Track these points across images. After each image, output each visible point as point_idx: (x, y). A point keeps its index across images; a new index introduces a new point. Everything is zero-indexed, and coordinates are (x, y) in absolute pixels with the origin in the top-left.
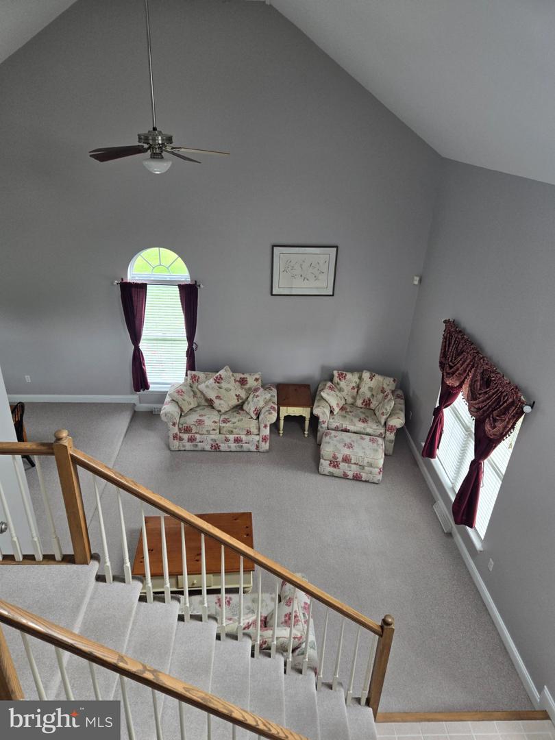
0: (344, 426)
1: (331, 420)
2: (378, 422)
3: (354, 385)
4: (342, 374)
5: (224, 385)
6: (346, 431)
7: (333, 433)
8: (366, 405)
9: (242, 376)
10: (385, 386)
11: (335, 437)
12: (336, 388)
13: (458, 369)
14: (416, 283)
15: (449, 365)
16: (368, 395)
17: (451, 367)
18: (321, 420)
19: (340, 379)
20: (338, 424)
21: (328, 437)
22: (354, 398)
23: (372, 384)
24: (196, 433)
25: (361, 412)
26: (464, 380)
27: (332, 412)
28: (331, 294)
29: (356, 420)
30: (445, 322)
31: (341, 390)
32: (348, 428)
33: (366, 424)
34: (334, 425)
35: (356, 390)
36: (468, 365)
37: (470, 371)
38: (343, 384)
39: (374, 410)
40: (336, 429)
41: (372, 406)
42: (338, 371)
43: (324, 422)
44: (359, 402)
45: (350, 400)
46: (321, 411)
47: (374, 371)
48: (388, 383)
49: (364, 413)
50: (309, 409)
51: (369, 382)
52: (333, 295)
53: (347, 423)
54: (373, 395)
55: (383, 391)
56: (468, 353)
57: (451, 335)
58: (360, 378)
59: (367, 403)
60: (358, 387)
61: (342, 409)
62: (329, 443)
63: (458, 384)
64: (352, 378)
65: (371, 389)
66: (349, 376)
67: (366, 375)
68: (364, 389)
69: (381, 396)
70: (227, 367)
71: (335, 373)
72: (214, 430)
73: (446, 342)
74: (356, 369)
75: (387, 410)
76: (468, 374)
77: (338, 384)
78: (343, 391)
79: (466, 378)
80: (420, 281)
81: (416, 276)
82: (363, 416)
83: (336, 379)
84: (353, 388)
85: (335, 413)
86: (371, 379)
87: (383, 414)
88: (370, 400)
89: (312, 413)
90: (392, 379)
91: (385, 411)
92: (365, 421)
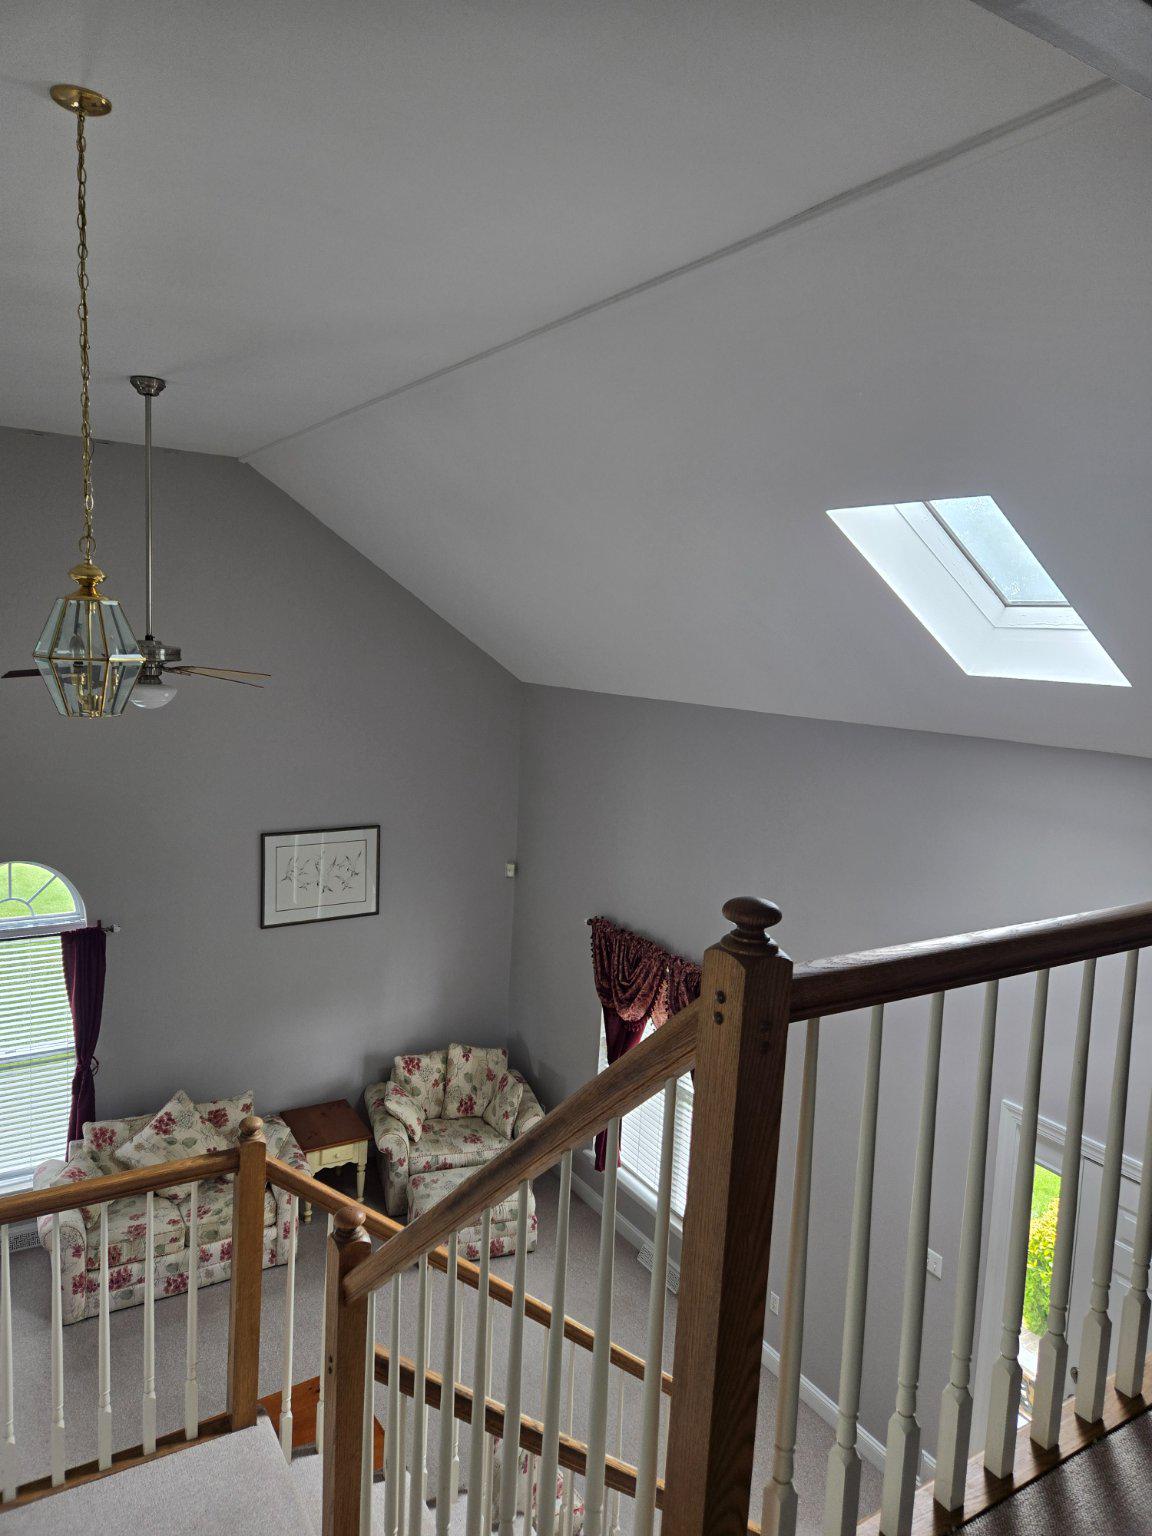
0: (441, 1159)
1: (415, 1154)
2: (500, 1135)
3: (437, 1076)
4: (412, 1060)
5: (179, 1134)
6: (447, 1167)
7: (428, 1177)
8: (466, 1110)
9: (213, 1107)
10: (492, 1066)
11: (435, 1182)
12: (406, 1089)
13: (638, 990)
14: (511, 874)
15: (621, 986)
16: (466, 1089)
17: (624, 989)
18: (395, 1159)
19: (410, 1071)
20: (429, 1159)
21: (421, 1187)
22: (442, 1104)
23: (468, 1067)
24: (130, 1261)
25: (461, 1126)
26: (653, 1004)
27: (411, 1140)
28: (373, 910)
29: (459, 1142)
30: (590, 922)
31: (414, 1092)
32: (448, 1161)
33: (479, 1145)
34: (421, 1163)
35: (441, 1086)
36: (655, 976)
37: (659, 985)
38: (416, 1079)
39: (482, 1117)
40: (428, 1168)
41: (478, 1110)
42: (402, 1055)
43: (401, 1162)
44: (453, 1108)
45: (434, 1110)
46: (390, 1140)
47: (469, 1043)
48: (495, 1058)
49: (467, 1127)
50: (364, 1145)
51: (464, 1065)
52: (377, 913)
53: (446, 1151)
54: (475, 1089)
55: (491, 1076)
56: (649, 958)
57: (608, 939)
58: (446, 1061)
59: (467, 1106)
60: (445, 1080)
61: (425, 1129)
62: (429, 1196)
63: (642, 1014)
64: (432, 1064)
65: (469, 1077)
66: (425, 1061)
67: (456, 1053)
68: (458, 1081)
69: (488, 1087)
70: (181, 1093)
71: (399, 1061)
72: (174, 1240)
73: (601, 954)
74: (437, 1045)
75: (512, 1105)
76: (657, 992)
77: (407, 1081)
78: (418, 1095)
79: (655, 998)
80: (516, 870)
81: (509, 863)
82: (467, 1132)
83: (402, 1073)
84: (436, 1084)
85: (417, 1139)
86: (466, 1056)
87: (506, 1115)
88: (471, 1099)
89: (372, 1150)
90: (500, 1051)
91: (509, 1109)
92: (475, 1139)
